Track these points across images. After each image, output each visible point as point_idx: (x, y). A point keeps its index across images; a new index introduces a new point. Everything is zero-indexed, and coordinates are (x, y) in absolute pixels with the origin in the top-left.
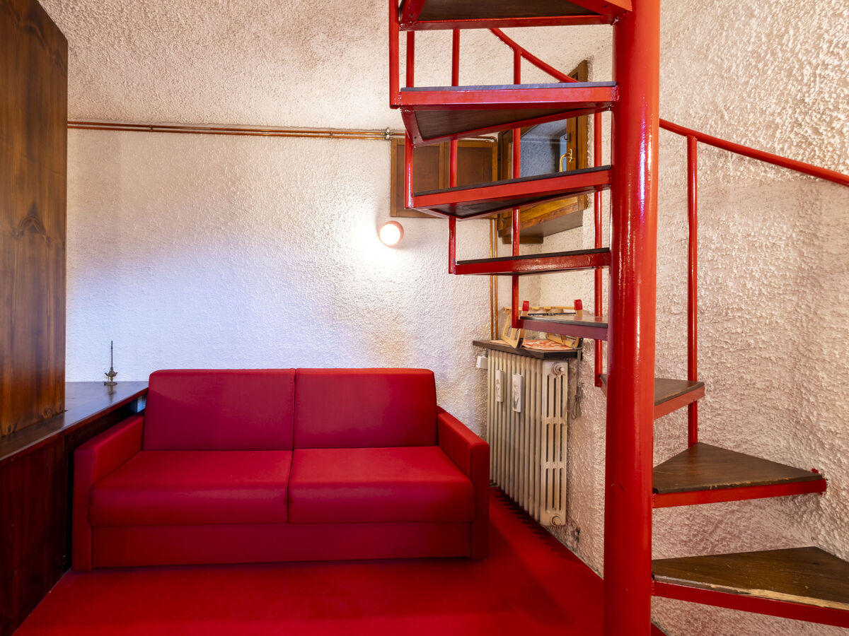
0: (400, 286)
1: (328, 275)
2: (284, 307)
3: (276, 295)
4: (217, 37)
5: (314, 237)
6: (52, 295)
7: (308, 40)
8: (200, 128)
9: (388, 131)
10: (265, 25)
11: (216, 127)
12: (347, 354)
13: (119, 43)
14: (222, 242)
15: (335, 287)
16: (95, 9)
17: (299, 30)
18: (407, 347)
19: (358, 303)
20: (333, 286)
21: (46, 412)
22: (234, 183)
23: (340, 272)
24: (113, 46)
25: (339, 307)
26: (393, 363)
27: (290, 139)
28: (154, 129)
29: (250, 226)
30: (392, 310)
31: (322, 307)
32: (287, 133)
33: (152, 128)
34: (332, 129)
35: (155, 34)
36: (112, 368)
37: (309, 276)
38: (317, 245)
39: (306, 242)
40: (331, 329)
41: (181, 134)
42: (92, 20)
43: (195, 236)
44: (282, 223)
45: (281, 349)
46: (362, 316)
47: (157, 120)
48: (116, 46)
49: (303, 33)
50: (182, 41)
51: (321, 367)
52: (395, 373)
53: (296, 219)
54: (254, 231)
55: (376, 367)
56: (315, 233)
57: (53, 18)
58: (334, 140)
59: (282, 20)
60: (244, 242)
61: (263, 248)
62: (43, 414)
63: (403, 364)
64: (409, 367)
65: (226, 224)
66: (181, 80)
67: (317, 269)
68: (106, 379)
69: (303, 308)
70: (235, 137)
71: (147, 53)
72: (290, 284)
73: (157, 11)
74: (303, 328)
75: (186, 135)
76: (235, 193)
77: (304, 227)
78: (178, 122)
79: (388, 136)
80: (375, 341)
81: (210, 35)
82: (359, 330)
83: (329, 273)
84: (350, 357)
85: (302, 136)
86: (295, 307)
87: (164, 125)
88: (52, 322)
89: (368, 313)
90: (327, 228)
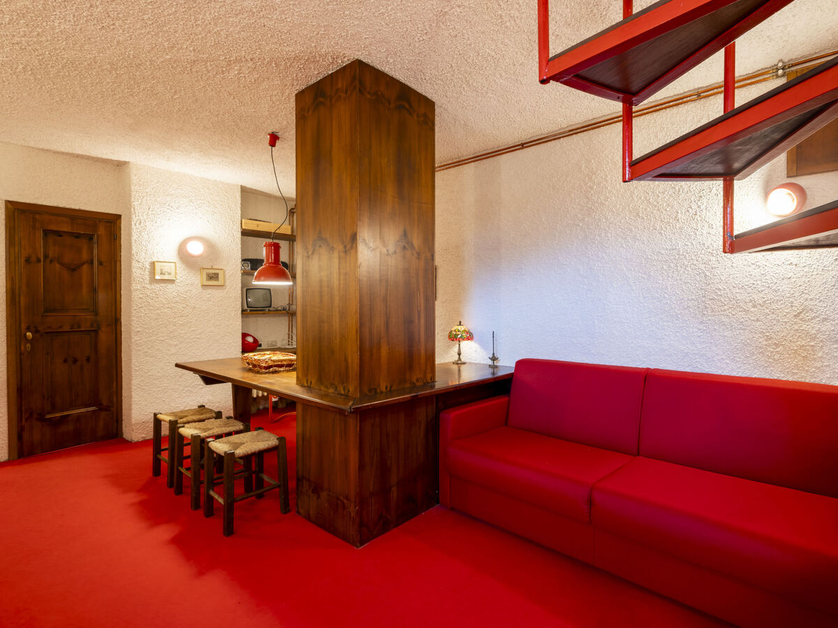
0: (806, 269)
1: (695, 262)
2: (643, 301)
3: (634, 288)
4: (525, 53)
5: (678, 220)
6: (422, 295)
7: (606, 15)
8: (560, 134)
9: (780, 65)
10: (556, 22)
11: (574, 128)
12: (724, 357)
13: (464, 89)
14: (581, 238)
15: (706, 275)
16: (436, 73)
17: (589, 10)
18: (820, 355)
19: (738, 295)
20: (702, 275)
21: (417, 380)
22: (590, 178)
23: (712, 258)
24: (461, 93)
25: (711, 299)
26: (796, 373)
27: (648, 117)
28: (525, 146)
29: (606, 219)
30: (792, 302)
31: (688, 300)
32: (645, 111)
33: (523, 146)
34: (699, 88)
35: (481, 72)
36: (494, 354)
37: (672, 265)
38: (681, 228)
39: (668, 227)
40: (701, 327)
41: (545, 144)
42: (439, 82)
43: (557, 235)
44: (640, 210)
45: (639, 346)
46: (745, 310)
47: (525, 137)
48: (463, 93)
49: (595, 11)
50: (502, 68)
51: (688, 370)
52: (797, 388)
53: (655, 203)
54: (610, 223)
55: (767, 376)
56: (680, 215)
57: (419, 91)
58: (703, 101)
59: (569, 10)
60: (600, 236)
61: (620, 239)
62: (415, 381)
63: (812, 376)
64: (823, 382)
65: (583, 220)
66: (522, 98)
67: (682, 257)
68: (490, 362)
69: (665, 301)
70: (591, 132)
71: (485, 89)
72: (650, 276)
73: (472, 55)
74: (665, 324)
75: (549, 144)
76: (591, 188)
77: (666, 210)
78: (542, 134)
79: (780, 72)
80: (765, 343)
81: (518, 53)
82: (741, 328)
83: (697, 260)
84: (728, 361)
85: (662, 109)
86: (655, 301)
87: (532, 139)
88: (422, 315)
89: (754, 306)
90: (694, 207)
